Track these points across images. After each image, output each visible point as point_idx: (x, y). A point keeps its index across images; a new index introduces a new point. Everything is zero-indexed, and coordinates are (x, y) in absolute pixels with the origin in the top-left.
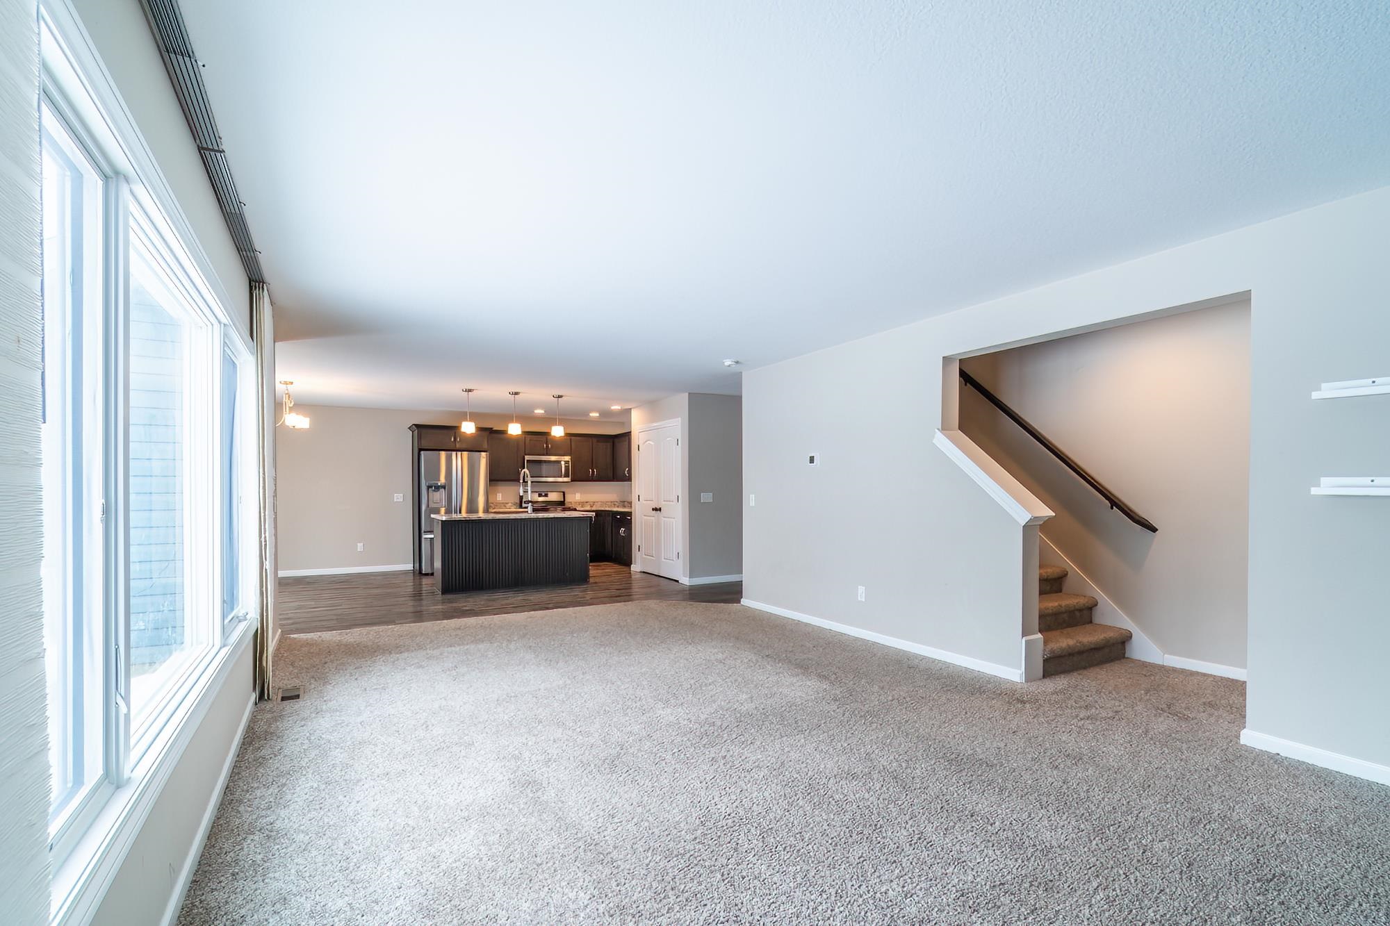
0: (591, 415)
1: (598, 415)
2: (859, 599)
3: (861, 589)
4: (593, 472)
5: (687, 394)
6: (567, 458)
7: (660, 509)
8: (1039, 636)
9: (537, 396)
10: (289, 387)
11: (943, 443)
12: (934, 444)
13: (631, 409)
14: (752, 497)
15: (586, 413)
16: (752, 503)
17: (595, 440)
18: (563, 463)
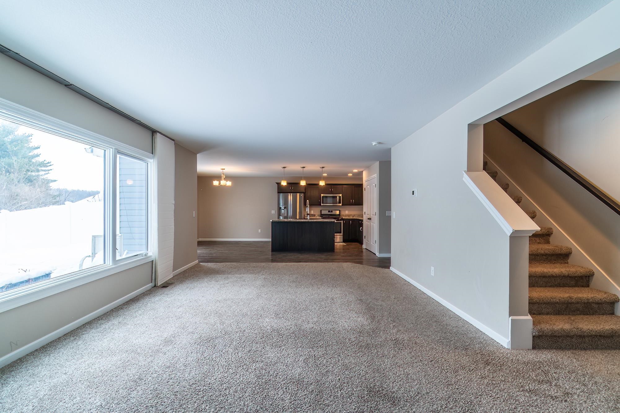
0: (349, 175)
1: (352, 175)
2: (432, 274)
3: (433, 268)
4: (352, 201)
5: (379, 162)
6: (341, 195)
7: (371, 219)
8: (529, 317)
9: (312, 167)
10: (224, 170)
11: (466, 179)
12: (463, 180)
13: (363, 171)
14: (394, 213)
15: (346, 174)
16: (394, 217)
17: (353, 186)
18: (338, 197)
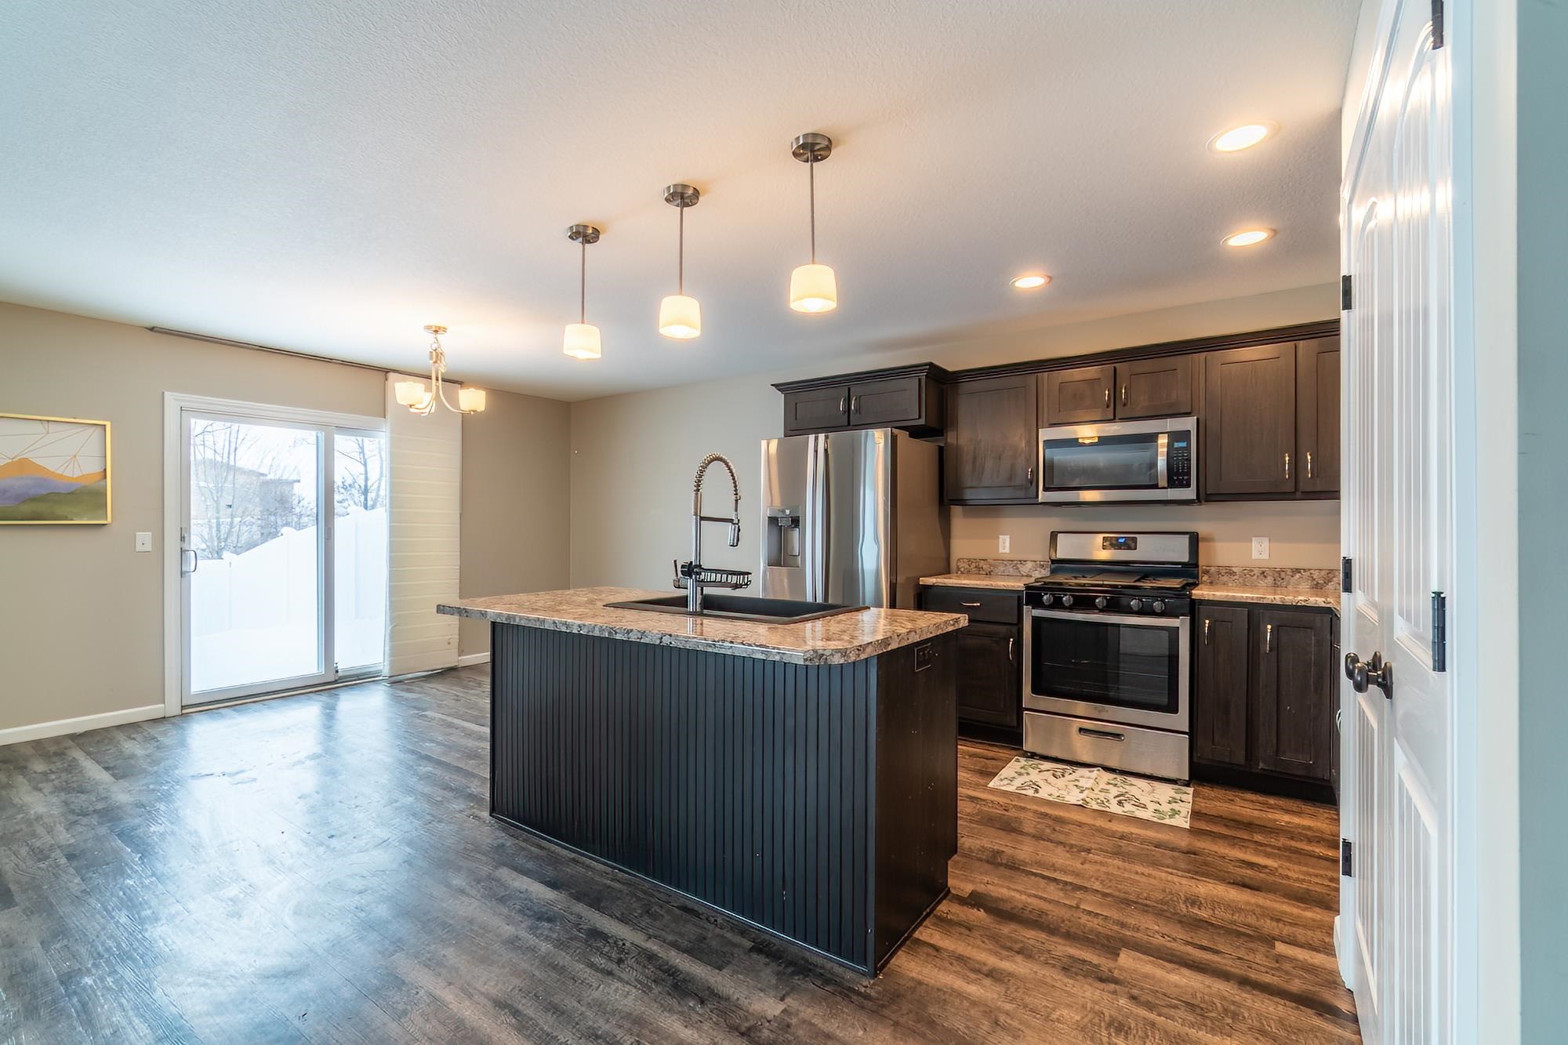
4: (1296, 462)
18: (1164, 440)
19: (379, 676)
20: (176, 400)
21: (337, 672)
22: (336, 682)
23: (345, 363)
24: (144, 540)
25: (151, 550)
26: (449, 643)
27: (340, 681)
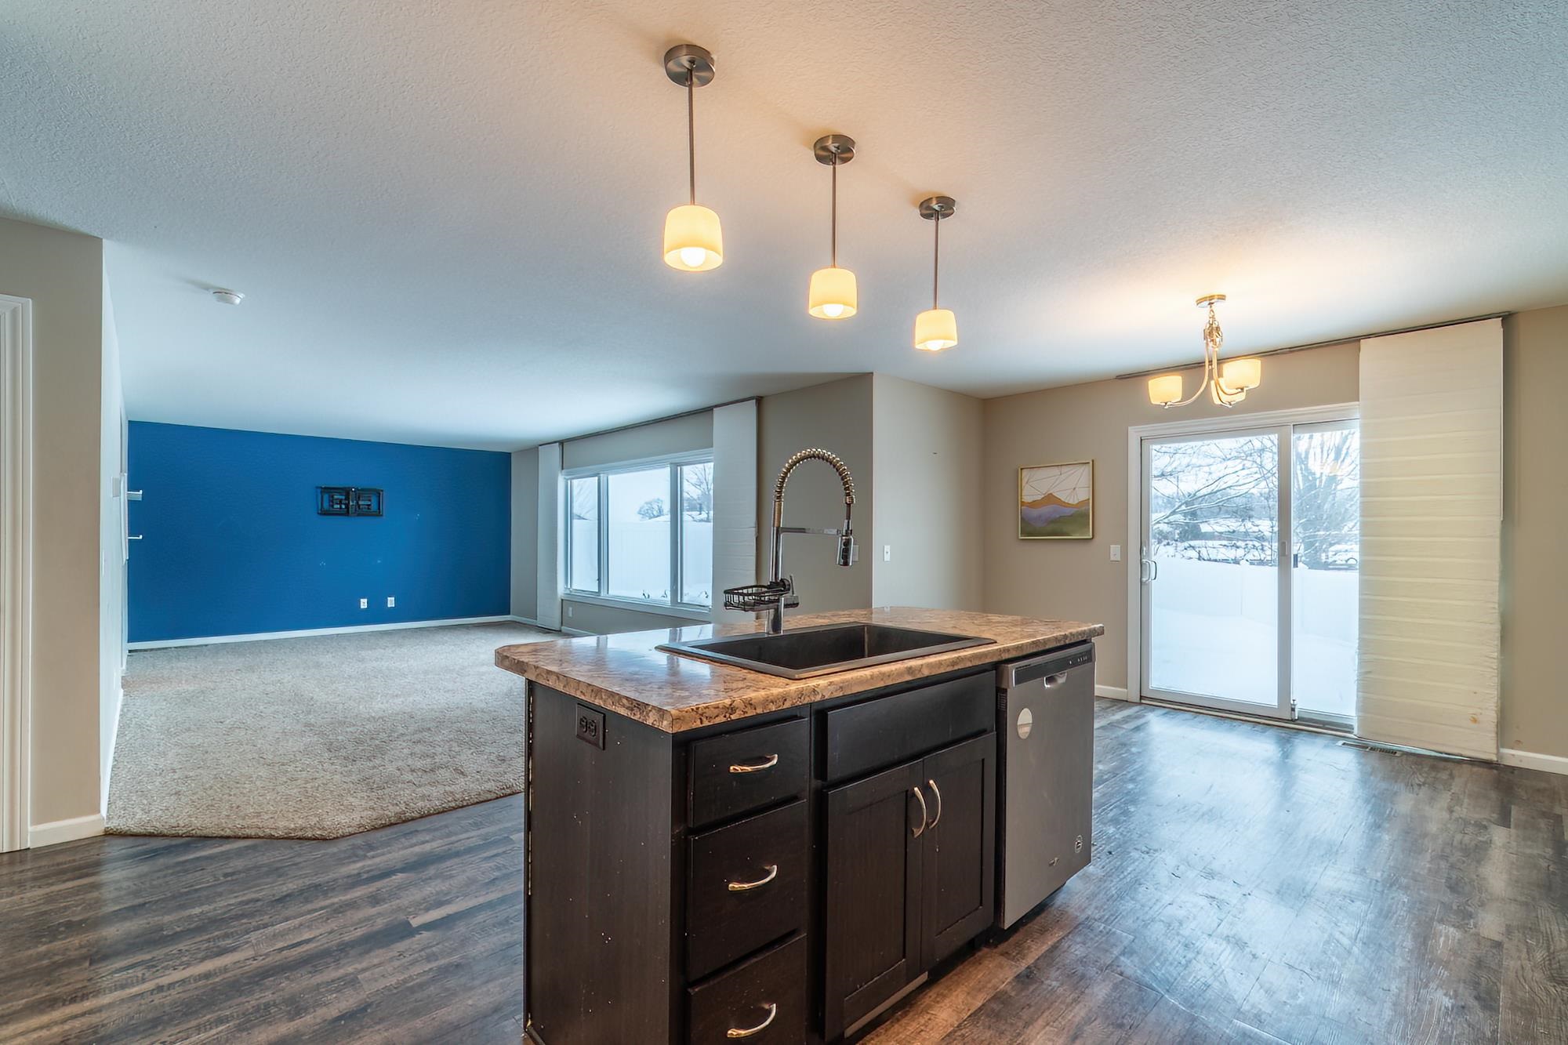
19: (1349, 732)
20: (1136, 432)
21: (1293, 710)
22: (1287, 721)
23: (1293, 350)
24: (1115, 551)
25: (1119, 559)
26: (1475, 721)
27: (1298, 722)
